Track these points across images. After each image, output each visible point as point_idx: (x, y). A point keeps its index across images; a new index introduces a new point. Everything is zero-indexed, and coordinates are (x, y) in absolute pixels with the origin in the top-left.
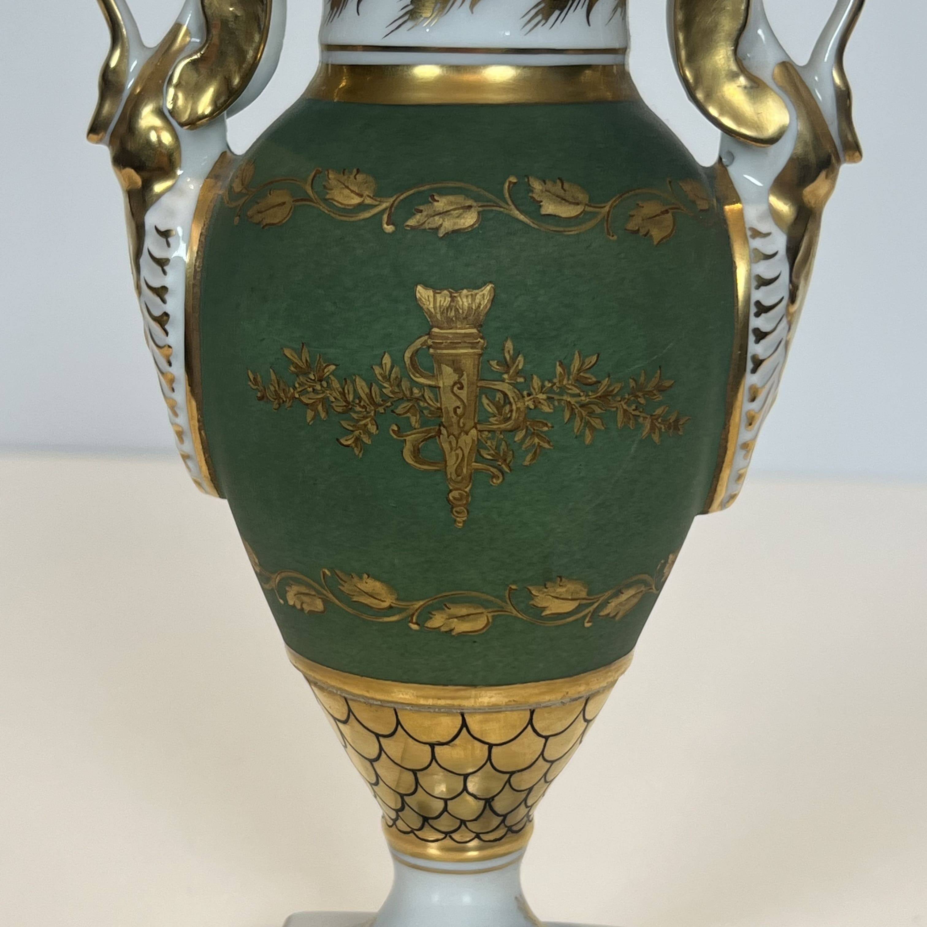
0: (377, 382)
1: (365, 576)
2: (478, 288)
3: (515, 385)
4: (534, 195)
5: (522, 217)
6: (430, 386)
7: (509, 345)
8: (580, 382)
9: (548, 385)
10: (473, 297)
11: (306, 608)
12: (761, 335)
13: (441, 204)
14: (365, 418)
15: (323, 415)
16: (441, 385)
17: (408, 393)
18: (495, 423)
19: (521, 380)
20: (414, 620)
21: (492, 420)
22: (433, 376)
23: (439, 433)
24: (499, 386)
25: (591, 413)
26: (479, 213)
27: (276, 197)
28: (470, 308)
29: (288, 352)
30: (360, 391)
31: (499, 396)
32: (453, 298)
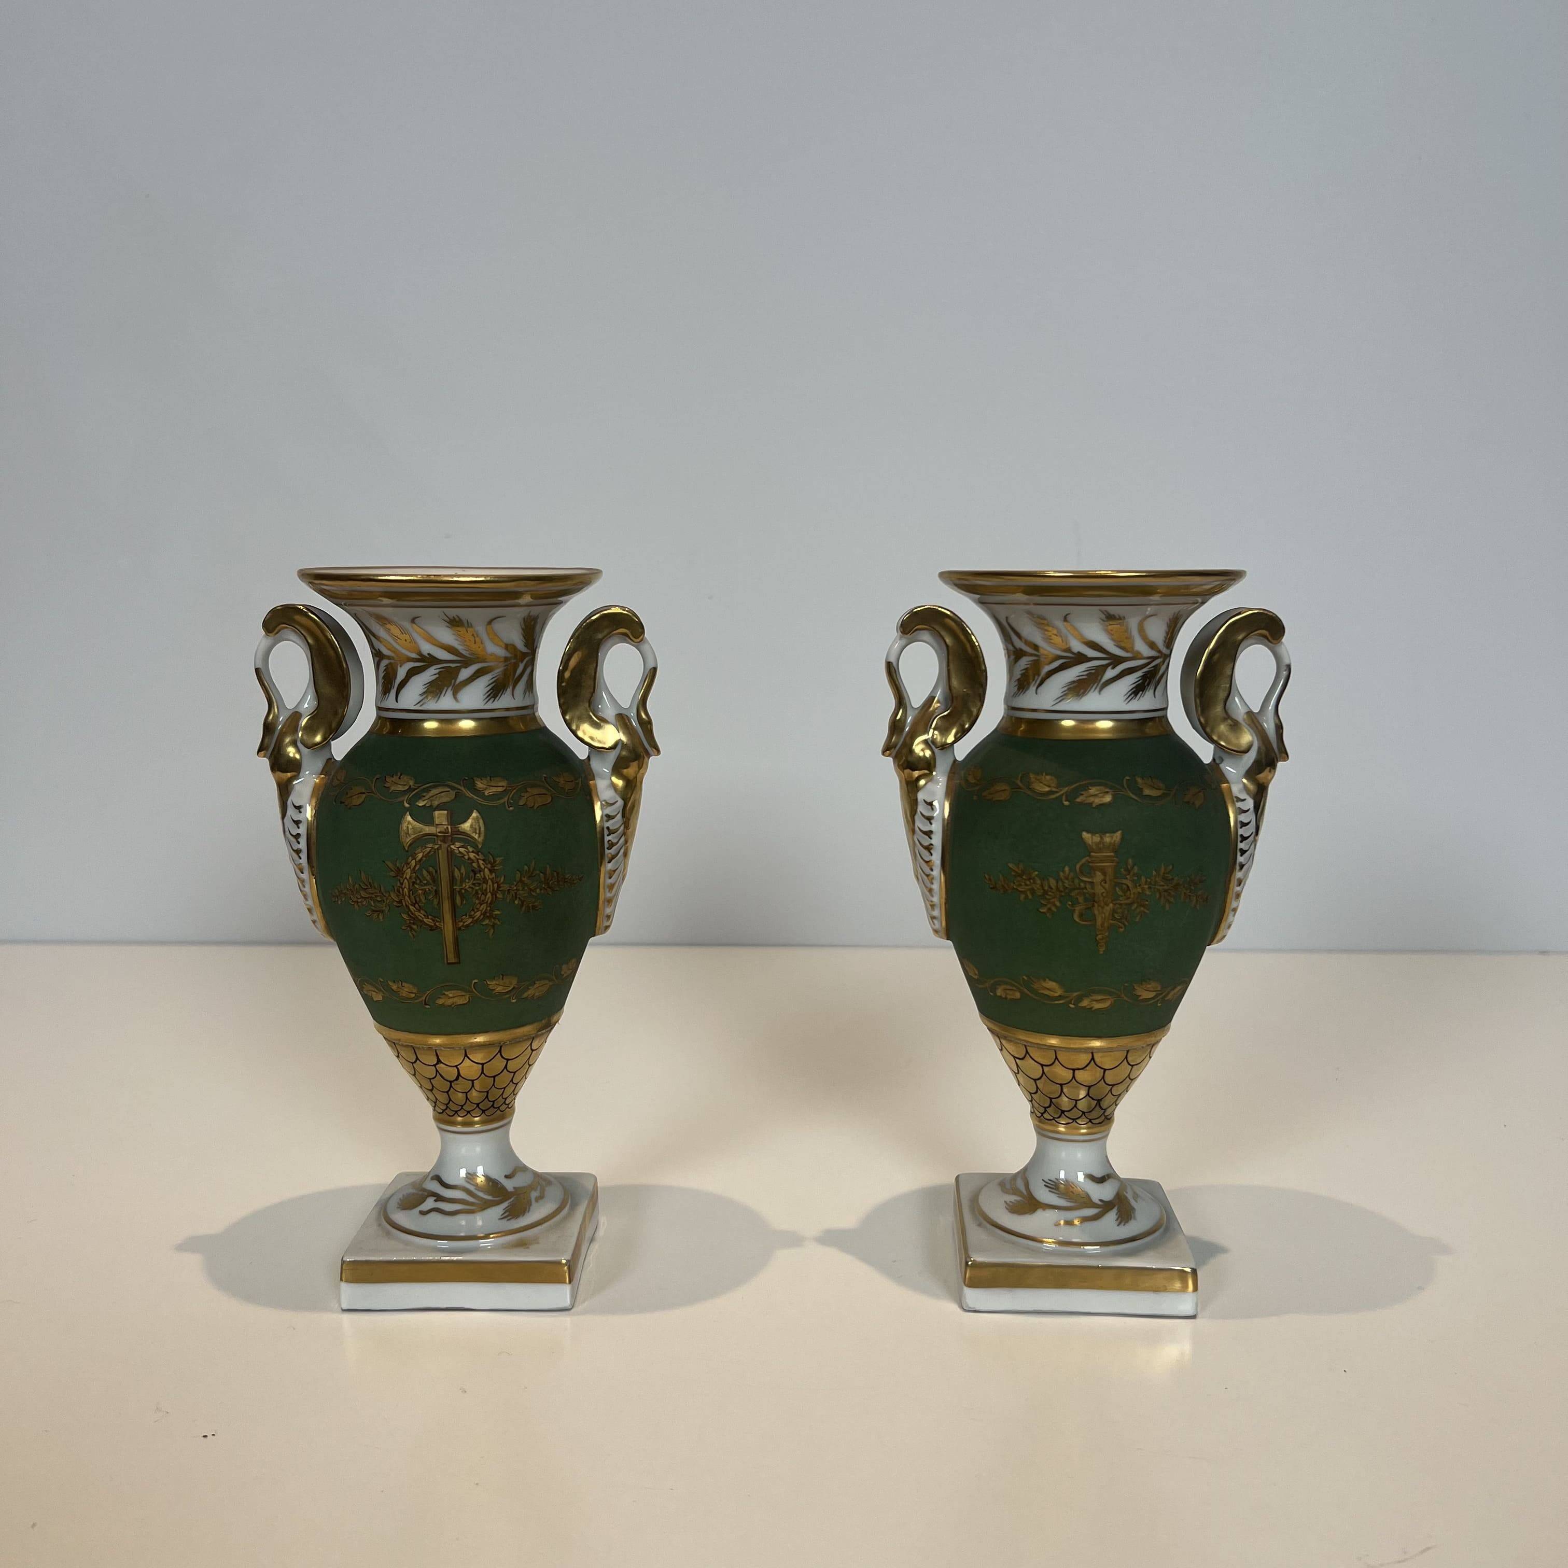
0: (1061, 880)
1: (1047, 980)
2: (1115, 832)
3: (1133, 881)
4: (1138, 785)
5: (1134, 797)
6: (1088, 882)
7: (1130, 861)
8: (1164, 879)
9: (1149, 880)
10: (1112, 837)
11: (1009, 997)
12: (1243, 852)
13: (1093, 790)
14: (1053, 898)
15: (1030, 896)
16: (1095, 881)
17: (1078, 886)
18: (1123, 900)
19: (1136, 878)
20: (1072, 1002)
21: (1121, 898)
22: (1091, 877)
23: (1093, 906)
24: (1124, 881)
25: (1169, 894)
26: (1112, 795)
27: (1000, 786)
28: (1110, 843)
29: (1011, 865)
30: (1051, 885)
31: (1125, 886)
32: (1101, 838)
